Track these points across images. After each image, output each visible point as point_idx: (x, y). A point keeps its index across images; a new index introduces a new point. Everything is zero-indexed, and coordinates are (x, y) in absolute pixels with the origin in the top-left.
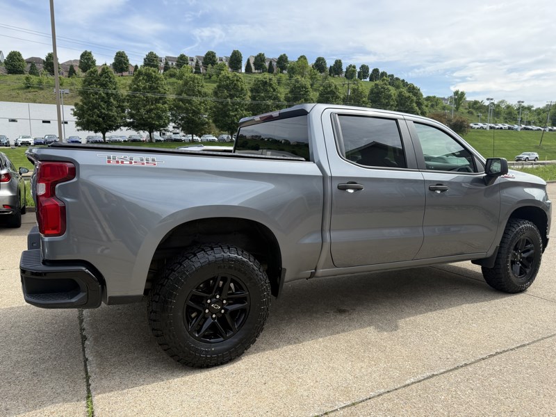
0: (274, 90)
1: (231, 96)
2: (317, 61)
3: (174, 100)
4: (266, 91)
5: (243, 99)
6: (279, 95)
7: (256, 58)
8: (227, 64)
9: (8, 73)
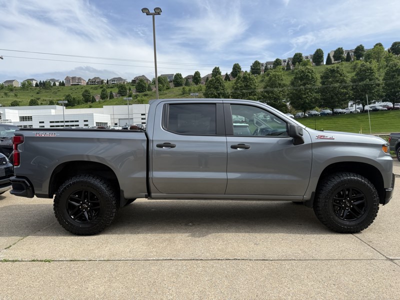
0: (341, 75)
1: (304, 84)
2: (393, 46)
3: (262, 92)
4: (335, 77)
5: (314, 85)
6: (345, 78)
7: (335, 52)
8: (311, 60)
9: (175, 86)
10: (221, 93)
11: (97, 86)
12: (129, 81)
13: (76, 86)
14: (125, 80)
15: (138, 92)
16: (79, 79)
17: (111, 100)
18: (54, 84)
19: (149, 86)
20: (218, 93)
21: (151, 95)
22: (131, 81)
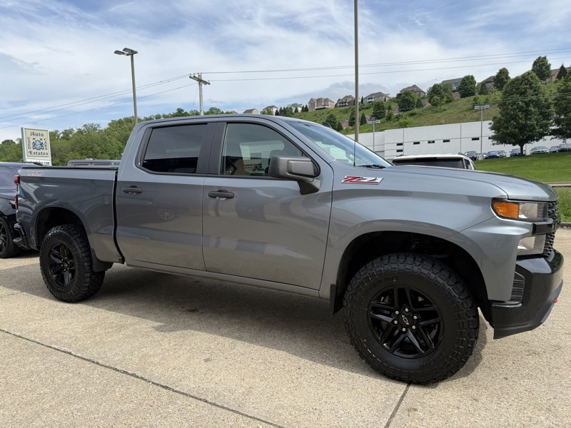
9: (462, 97)
10: (531, 101)
11: (347, 107)
12: (392, 97)
13: (321, 111)
14: (386, 96)
15: (401, 111)
16: (326, 100)
17: (362, 126)
18: (296, 111)
19: (419, 100)
20: (525, 103)
21: (421, 115)
22: (395, 96)
